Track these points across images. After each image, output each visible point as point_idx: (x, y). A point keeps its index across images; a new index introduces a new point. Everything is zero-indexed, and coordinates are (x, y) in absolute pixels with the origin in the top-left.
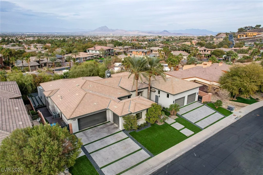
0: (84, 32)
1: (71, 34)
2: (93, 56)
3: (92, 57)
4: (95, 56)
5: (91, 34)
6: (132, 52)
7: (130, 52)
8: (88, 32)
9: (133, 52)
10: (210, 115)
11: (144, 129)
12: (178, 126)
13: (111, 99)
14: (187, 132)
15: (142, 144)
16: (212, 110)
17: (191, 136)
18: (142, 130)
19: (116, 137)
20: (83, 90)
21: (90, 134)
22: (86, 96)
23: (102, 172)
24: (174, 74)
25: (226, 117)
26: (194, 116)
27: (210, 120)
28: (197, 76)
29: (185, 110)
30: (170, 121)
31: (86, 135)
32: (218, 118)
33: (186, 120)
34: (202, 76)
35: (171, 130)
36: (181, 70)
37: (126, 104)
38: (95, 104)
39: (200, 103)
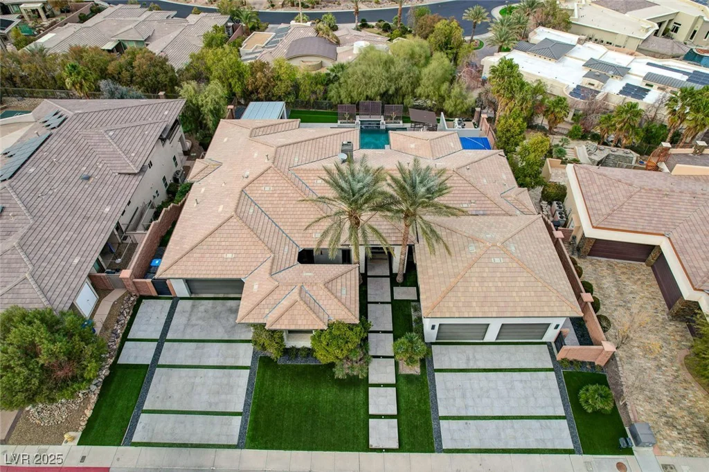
11: (300, 362)
12: (382, 401)
13: (272, 255)
14: (383, 432)
15: (254, 402)
16: (559, 401)
17: (380, 450)
18: (295, 363)
19: (230, 352)
20: (240, 197)
21: (200, 315)
22: (225, 227)
23: (137, 421)
24: (597, 191)
25: (580, 454)
26: (468, 395)
27: (499, 434)
28: (676, 234)
29: (468, 359)
30: (381, 372)
31: (190, 315)
32: (543, 441)
33: (431, 393)
34: (697, 245)
35: (353, 403)
36: (666, 170)
37: (277, 292)
38: (229, 256)
39: (553, 356)
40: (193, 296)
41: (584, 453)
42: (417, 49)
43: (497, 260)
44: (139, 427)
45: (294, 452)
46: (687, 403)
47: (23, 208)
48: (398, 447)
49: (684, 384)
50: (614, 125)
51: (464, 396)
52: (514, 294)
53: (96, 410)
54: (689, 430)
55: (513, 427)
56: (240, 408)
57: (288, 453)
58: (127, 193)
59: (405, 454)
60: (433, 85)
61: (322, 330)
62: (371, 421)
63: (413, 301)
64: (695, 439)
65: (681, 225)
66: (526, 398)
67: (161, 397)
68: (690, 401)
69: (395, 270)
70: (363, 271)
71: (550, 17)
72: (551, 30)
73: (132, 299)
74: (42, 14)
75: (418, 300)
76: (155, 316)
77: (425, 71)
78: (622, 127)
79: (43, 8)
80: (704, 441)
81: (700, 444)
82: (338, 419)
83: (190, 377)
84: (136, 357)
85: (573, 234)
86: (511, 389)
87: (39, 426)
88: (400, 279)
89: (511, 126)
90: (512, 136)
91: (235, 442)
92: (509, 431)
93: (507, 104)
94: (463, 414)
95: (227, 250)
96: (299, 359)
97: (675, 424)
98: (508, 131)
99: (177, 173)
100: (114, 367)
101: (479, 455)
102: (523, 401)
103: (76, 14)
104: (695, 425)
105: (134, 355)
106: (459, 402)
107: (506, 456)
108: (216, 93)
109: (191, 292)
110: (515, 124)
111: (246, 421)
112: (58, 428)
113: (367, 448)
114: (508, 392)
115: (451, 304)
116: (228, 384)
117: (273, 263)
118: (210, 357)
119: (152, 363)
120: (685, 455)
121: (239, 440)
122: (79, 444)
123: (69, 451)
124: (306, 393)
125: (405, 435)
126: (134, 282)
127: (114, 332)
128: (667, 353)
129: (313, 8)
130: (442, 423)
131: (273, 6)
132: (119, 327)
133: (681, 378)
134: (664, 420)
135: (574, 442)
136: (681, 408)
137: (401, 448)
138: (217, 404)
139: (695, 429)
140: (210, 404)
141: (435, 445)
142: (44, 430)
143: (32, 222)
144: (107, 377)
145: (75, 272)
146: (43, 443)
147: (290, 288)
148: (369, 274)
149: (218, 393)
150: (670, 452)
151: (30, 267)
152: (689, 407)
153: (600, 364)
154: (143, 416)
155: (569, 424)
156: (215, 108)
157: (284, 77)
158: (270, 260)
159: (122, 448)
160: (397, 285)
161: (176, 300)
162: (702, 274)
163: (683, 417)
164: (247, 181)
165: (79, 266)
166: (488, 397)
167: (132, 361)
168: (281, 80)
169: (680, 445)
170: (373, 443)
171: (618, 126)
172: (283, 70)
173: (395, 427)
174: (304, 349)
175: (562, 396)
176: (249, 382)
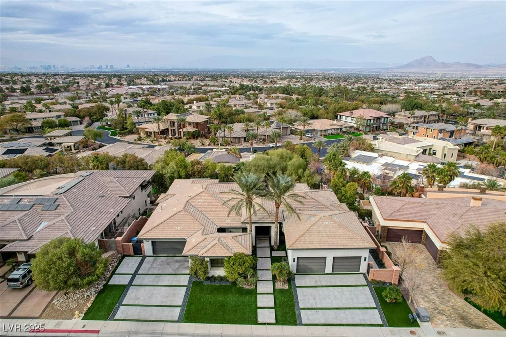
0: (383, 69)
1: (358, 71)
2: (341, 129)
3: (338, 129)
4: (345, 128)
5: (395, 73)
6: (416, 129)
7: (413, 128)
8: (391, 68)
9: (419, 129)
10: (350, 309)
11: (217, 284)
12: (266, 300)
13: (203, 227)
14: (267, 315)
15: (188, 302)
16: (372, 300)
17: (265, 324)
18: (214, 284)
19: (175, 279)
20: (186, 204)
21: (158, 263)
22: (178, 215)
23: (118, 310)
24: (385, 205)
25: (387, 326)
26: (317, 298)
27: (337, 317)
28: (430, 221)
29: (316, 281)
30: (265, 287)
31: (153, 263)
32: (364, 320)
33: (295, 297)
34: (441, 224)
35: (248, 302)
36: (424, 197)
37: (205, 240)
38: (179, 228)
39: (366, 279)
40: (155, 255)
41: (389, 326)
42: (284, 154)
44: (119, 312)
45: (212, 324)
46: (451, 304)
47: (69, 205)
48: (275, 322)
49: (448, 296)
50: (398, 186)
51: (314, 298)
52: (337, 238)
53: (94, 304)
54: (453, 316)
55: (345, 313)
56: (180, 304)
58: (122, 205)
59: (280, 326)
60: (294, 170)
61: (231, 257)
62: (258, 310)
63: (284, 257)
64: (456, 320)
65: (433, 217)
66: (352, 299)
67: (133, 299)
68: (453, 303)
69: (273, 244)
70: (254, 244)
71: (361, 145)
72: (362, 151)
73: (119, 255)
74: (73, 148)
75: (287, 256)
76: (131, 264)
77: (290, 163)
78: (403, 186)
79: (74, 146)
80: (462, 321)
81: (460, 322)
82: (238, 309)
83: (151, 290)
85: (377, 230)
86: (343, 294)
87: (59, 310)
88: (275, 247)
89: (337, 183)
90: (339, 189)
91: (176, 319)
92: (343, 315)
93: (334, 174)
94: (314, 307)
95: (178, 225)
96: (217, 282)
97: (444, 313)
98: (336, 186)
99: (146, 209)
100: (106, 286)
101: (325, 327)
102: (350, 301)
103: (91, 147)
104: (456, 314)
105: (118, 280)
106: (312, 301)
108: (173, 168)
109: (154, 254)
110: (340, 182)
111: (184, 310)
112: (71, 312)
113: (256, 322)
114: (341, 296)
116: (174, 293)
117: (203, 230)
118: (163, 281)
119: (128, 284)
120: (451, 327)
121: (179, 318)
122: (82, 319)
123: (76, 322)
124: (220, 298)
125: (279, 317)
126: (122, 245)
127: (108, 269)
128: (437, 282)
129: (226, 146)
130: (301, 311)
131: (203, 145)
132: (111, 267)
133: (446, 293)
134: (437, 311)
135: (383, 321)
136: (447, 306)
137: (277, 322)
139: (456, 316)
140: (162, 303)
141: (298, 322)
142: (62, 313)
143: (73, 210)
144: (101, 290)
145: (93, 233)
146: (61, 319)
147: (212, 239)
148: (257, 246)
149: (168, 297)
150: (442, 326)
151: (70, 228)
152: (452, 306)
153: (395, 282)
154: (121, 307)
155: (379, 312)
156: (171, 176)
157: (211, 167)
158: (202, 230)
159: (107, 321)
160: (274, 250)
161: (144, 257)
162: (445, 235)
163: (449, 310)
164: (190, 197)
165: (95, 231)
166: (329, 299)
167: (116, 283)
168: (208, 169)
169: (448, 322)
170: (260, 320)
171: (401, 186)
172: (209, 164)
173: (273, 313)
174: (219, 277)
175: (373, 298)
176: (186, 292)
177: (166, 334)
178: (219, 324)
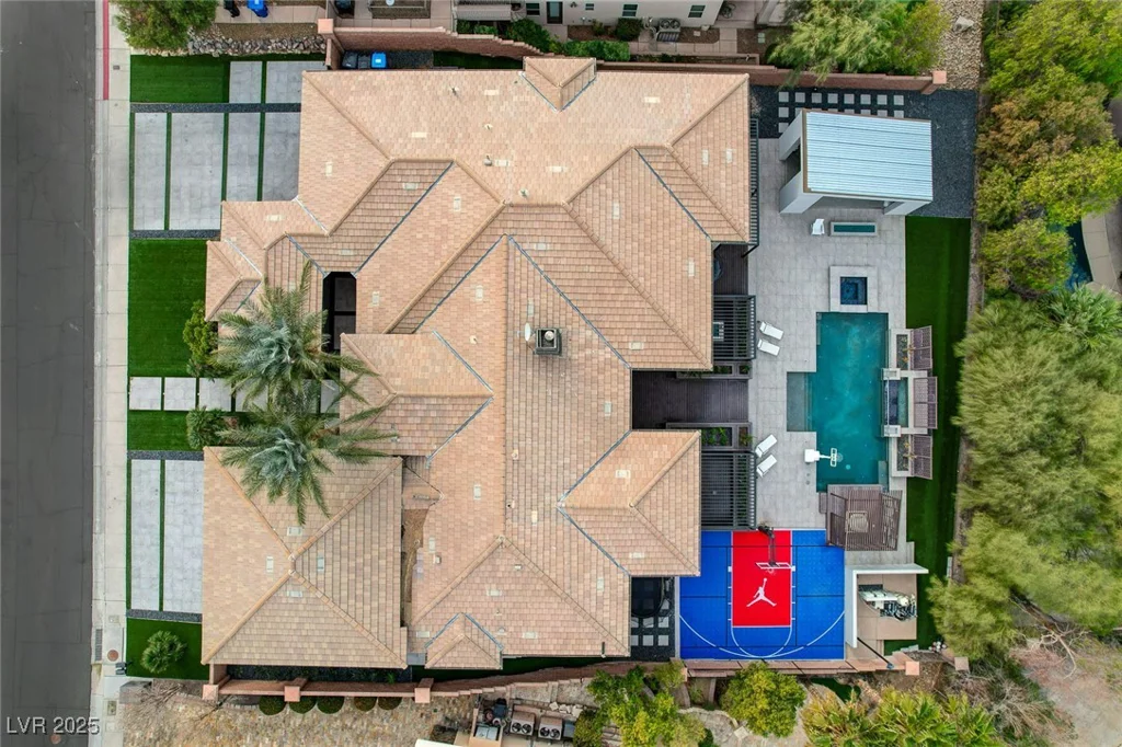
12: (181, 394)
13: (327, 232)
14: (146, 394)
15: (181, 241)
16: (178, 609)
17: (129, 389)
20: (438, 162)
23: (157, 111)
25: (127, 614)
26: (187, 498)
27: (145, 527)
30: (212, 394)
32: (139, 577)
35: (178, 360)
38: (329, 169)
41: (128, 619)
43: (270, 564)
44: (151, 116)
45: (126, 294)
48: (132, 409)
51: (186, 493)
53: (168, 61)
55: (152, 544)
56: (173, 226)
57: (125, 287)
59: (126, 418)
62: (159, 379)
66: (182, 570)
67: (187, 129)
83: (211, 158)
84: (239, 83)
86: (193, 553)
91: (136, 228)
92: (148, 540)
94: (167, 489)
95: (338, 164)
100: (224, 61)
101: (124, 498)
102: (179, 564)
105: (243, 79)
106: (179, 486)
107: (124, 530)
111: (159, 236)
113: (131, 374)
114: (189, 549)
115: (218, 486)
116: (202, 207)
118: (239, 175)
119: (231, 105)
121: (140, 231)
122: (132, 57)
125: (144, 417)
127: (267, 41)
130: (158, 463)
132: (274, 45)
135: (138, 612)
137: (131, 413)
138: (178, 198)
140: (178, 191)
141: (134, 452)
149: (192, 197)
154: (164, 115)
155: (154, 612)
159: (128, 104)
166: (184, 522)
167: (233, 79)
170: (136, 381)
173: (152, 406)
175: (188, 614)
176: (206, 231)
177: (104, 216)
178: (127, 307)
